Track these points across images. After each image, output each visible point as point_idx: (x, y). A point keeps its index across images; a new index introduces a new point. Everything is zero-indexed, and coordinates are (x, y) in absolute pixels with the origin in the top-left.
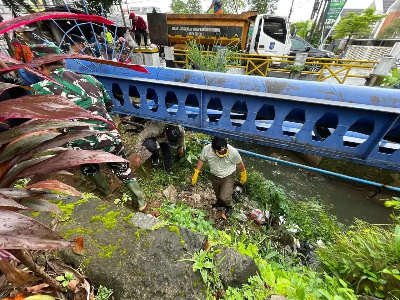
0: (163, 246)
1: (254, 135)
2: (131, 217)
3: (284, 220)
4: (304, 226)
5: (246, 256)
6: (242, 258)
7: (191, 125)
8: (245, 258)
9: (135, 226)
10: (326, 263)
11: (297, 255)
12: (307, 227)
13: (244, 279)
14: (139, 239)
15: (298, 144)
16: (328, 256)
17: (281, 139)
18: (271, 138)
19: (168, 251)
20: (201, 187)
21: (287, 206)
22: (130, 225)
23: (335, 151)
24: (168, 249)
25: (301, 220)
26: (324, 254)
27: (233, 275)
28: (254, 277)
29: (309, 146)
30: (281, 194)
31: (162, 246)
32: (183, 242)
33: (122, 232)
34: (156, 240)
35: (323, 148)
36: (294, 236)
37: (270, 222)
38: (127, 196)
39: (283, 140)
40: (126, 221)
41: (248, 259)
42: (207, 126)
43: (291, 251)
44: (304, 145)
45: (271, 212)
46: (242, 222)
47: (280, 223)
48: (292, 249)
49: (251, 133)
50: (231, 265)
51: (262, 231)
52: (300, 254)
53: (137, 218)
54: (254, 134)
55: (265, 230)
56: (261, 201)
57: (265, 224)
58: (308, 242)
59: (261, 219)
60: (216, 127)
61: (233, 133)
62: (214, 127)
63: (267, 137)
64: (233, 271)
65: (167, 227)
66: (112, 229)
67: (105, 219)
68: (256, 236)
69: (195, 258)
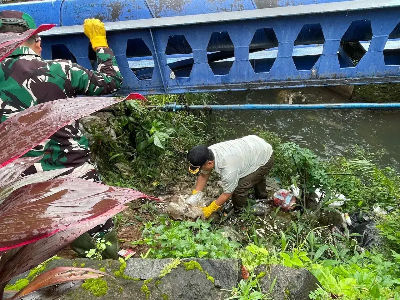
0: (187, 293)
1: (252, 82)
2: (124, 269)
3: (323, 193)
4: (351, 192)
5: (297, 267)
6: (294, 273)
7: (147, 91)
8: (298, 272)
9: (136, 280)
10: (391, 238)
11: (350, 237)
12: (356, 192)
13: (304, 297)
14: (151, 295)
15: (321, 79)
16: (392, 228)
17: (294, 77)
18: (280, 81)
19: (196, 297)
20: (186, 181)
21: (322, 172)
22: (129, 281)
23: (375, 77)
24: (196, 295)
25: (345, 186)
26: (387, 225)
27: (290, 297)
28: (315, 290)
29: (338, 78)
30: (310, 158)
31: (185, 293)
32: (211, 278)
33: (122, 293)
34: (174, 288)
35: (358, 77)
36: (340, 210)
37: (303, 202)
38: (103, 241)
39: (298, 79)
40: (121, 277)
41: (302, 272)
42: (173, 86)
43: (342, 233)
44: (329, 78)
45: (301, 188)
46: (262, 215)
47: (317, 200)
48: (343, 230)
49: (246, 80)
50: (284, 287)
51: (295, 219)
52: (355, 234)
53: (133, 268)
54: (253, 80)
55: (299, 216)
56: (282, 175)
57: (297, 208)
58: (361, 212)
59: (289, 203)
60: (188, 83)
61: (219, 88)
62: (186, 85)
63: (273, 81)
64: (288, 292)
65: (181, 266)
66: (104, 294)
67: (88, 285)
68: (288, 229)
69: (236, 293)
